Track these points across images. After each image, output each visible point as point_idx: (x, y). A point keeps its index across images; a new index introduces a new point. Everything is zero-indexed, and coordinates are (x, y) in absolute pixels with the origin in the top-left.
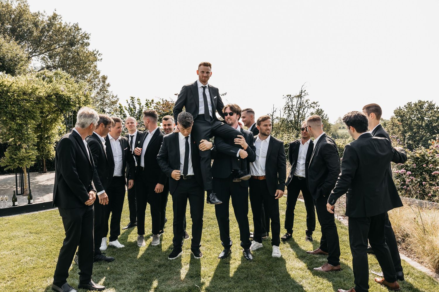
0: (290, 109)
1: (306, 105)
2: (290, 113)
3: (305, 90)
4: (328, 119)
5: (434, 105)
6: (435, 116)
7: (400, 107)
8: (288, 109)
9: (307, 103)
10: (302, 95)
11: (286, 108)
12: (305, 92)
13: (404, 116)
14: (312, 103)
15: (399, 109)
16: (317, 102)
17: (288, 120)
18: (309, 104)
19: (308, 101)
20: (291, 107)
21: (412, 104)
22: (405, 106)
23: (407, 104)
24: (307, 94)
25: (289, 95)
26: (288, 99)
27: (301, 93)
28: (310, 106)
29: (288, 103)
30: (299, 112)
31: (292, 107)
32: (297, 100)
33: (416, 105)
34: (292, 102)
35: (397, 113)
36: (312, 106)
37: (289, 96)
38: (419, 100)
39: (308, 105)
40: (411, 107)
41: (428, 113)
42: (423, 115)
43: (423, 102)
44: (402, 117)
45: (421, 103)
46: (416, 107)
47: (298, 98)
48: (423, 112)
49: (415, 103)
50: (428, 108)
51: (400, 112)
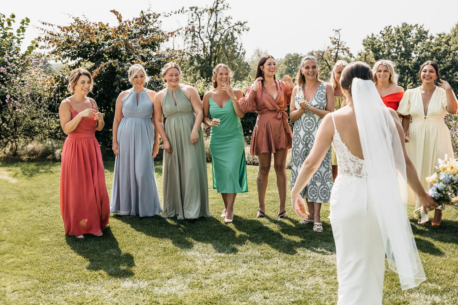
0: (196, 34)
1: (226, 27)
2: (195, 41)
5: (426, 33)
6: (429, 52)
7: (373, 35)
8: (192, 33)
9: (226, 22)
10: (218, 9)
11: (189, 32)
12: (224, 3)
13: (379, 49)
14: (237, 25)
15: (370, 37)
16: (245, 21)
17: (193, 55)
18: (231, 25)
19: (228, 20)
20: (199, 31)
21: (392, 29)
22: (380, 33)
23: (384, 30)
24: (227, 6)
25: (193, 7)
26: (192, 15)
27: (216, 4)
28: (232, 29)
29: (193, 22)
30: (211, 40)
31: (200, 29)
32: (210, 17)
33: (398, 31)
34: (200, 21)
35: (369, 45)
36: (235, 30)
37: (194, 10)
39: (229, 28)
40: (390, 34)
41: (417, 45)
42: (409, 48)
43: (409, 25)
44: (376, 51)
45: (406, 28)
46: (399, 34)
47: (210, 14)
48: (409, 42)
49: (396, 27)
50: (417, 37)
51: (373, 42)
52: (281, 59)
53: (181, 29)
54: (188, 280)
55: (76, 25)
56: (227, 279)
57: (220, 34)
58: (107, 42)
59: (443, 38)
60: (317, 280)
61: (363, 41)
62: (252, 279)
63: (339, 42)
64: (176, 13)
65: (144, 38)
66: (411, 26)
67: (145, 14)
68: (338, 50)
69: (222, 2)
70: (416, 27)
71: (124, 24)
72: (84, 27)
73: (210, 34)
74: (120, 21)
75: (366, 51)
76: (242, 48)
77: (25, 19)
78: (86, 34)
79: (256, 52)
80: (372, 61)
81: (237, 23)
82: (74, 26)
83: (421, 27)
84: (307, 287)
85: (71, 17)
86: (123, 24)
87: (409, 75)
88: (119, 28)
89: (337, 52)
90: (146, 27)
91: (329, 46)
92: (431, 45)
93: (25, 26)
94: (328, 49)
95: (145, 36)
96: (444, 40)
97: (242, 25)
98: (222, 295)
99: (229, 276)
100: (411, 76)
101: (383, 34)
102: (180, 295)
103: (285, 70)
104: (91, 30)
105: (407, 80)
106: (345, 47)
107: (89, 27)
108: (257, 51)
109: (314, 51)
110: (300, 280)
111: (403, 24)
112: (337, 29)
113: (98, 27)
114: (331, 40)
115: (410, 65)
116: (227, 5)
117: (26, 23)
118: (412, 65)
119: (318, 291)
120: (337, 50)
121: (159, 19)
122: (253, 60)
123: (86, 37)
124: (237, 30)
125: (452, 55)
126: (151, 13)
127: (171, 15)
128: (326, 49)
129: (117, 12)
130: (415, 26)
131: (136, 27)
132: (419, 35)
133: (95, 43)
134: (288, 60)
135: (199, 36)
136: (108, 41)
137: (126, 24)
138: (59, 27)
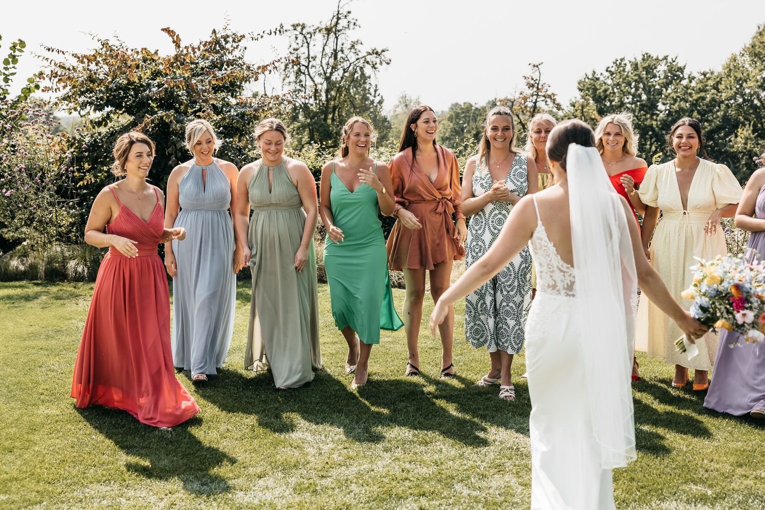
0: (303, 68)
1: (352, 57)
2: (301, 81)
3: (349, 12)
4: (380, 102)
5: (681, 70)
6: (686, 101)
7: (594, 73)
8: (296, 68)
9: (353, 50)
10: (339, 27)
11: (290, 66)
12: (350, 17)
13: (606, 96)
14: (369, 54)
15: (590, 77)
16: (383, 48)
17: (297, 105)
18: (361, 55)
19: (356, 47)
21: (625, 64)
22: (607, 70)
23: (612, 64)
24: (354, 24)
25: (298, 25)
26: (297, 38)
27: (335, 20)
28: (362, 61)
29: (297, 50)
30: (328, 79)
31: (309, 61)
32: (325, 41)
33: (635, 67)
34: (308, 48)
35: (588, 89)
36: (368, 63)
37: (299, 28)
38: (644, 53)
39: (358, 59)
40: (622, 72)
41: (667, 90)
42: (653, 95)
43: (654, 58)
44: (598, 100)
45: (648, 62)
46: (636, 73)
47: (326, 35)
48: (654, 86)
49: (633, 60)
50: (666, 77)
51: (594, 85)
52: (442, 112)
53: (279, 60)
54: (293, 480)
55: (104, 53)
56: (357, 478)
57: (341, 69)
58: (156, 82)
59: (709, 79)
60: (508, 480)
61: (579, 83)
62: (399, 478)
63: (538, 84)
64: (271, 33)
65: (218, 75)
66: (657, 59)
67: (219, 36)
68: (537, 97)
69: (346, 16)
70: (665, 61)
71: (185, 52)
72: (117, 56)
73: (325, 70)
74: (178, 46)
75: (583, 100)
76: (377, 93)
77: (18, 42)
78: (119, 68)
79: (401, 100)
80: (593, 116)
81: (371, 52)
82: (101, 55)
83: (674, 61)
84: (491, 491)
85: (96, 39)
86: (182, 51)
87: (653, 140)
88: (176, 58)
89: (536, 101)
90: (220, 57)
91: (523, 90)
92: (689, 91)
93: (17, 53)
94: (521, 96)
95: (220, 72)
96: (711, 83)
97: (379, 55)
98: (350, 505)
99: (362, 472)
100: (657, 141)
101: (610, 71)
102: (280, 504)
103: (449, 130)
104: (129, 61)
105: (651, 148)
106: (549, 93)
107: (126, 57)
108: (402, 98)
109: (498, 99)
110: (479, 479)
111: (644, 56)
112: (537, 64)
113: (140, 56)
114: (525, 81)
115: (654, 123)
116: (355, 21)
117: (19, 48)
118: (659, 123)
119: (509, 498)
120: (535, 97)
121: (242, 44)
122: (396, 113)
123: (120, 73)
124: (371, 63)
125: (723, 106)
126: (229, 33)
127: (262, 37)
128: (517, 95)
129: (172, 31)
130: (663, 59)
131: (204, 57)
132: (669, 74)
133: (135, 82)
134: (453, 114)
135: (307, 73)
136: (158, 80)
137: (188, 51)
138: (75, 56)
